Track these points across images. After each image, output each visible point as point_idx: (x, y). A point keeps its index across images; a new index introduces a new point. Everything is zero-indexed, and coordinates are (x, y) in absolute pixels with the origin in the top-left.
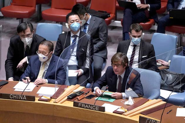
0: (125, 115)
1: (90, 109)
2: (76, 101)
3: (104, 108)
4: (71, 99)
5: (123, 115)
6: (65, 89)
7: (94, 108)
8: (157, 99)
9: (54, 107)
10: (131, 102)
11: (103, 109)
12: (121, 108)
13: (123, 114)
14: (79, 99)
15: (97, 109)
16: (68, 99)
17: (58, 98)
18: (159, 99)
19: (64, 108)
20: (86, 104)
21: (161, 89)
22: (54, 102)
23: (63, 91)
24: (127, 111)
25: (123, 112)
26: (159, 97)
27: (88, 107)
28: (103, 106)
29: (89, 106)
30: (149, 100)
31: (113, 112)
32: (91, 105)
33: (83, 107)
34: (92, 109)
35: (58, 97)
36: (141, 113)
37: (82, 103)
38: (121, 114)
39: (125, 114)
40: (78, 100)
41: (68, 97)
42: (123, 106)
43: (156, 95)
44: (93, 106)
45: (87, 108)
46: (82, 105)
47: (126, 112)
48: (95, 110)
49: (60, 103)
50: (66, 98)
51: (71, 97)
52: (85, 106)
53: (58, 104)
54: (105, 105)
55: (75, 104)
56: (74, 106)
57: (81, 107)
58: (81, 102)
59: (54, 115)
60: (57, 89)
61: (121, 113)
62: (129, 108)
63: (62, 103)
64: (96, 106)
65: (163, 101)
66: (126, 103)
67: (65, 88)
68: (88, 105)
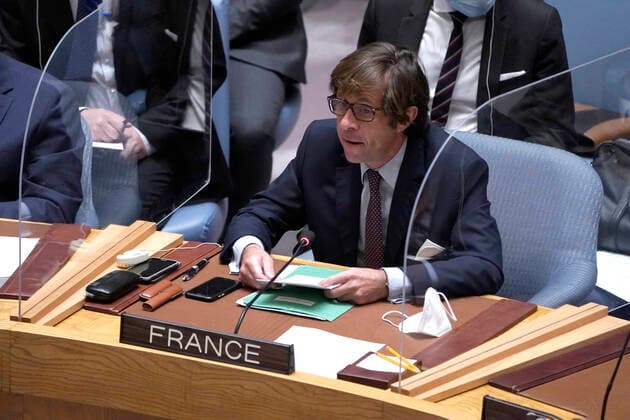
0: (405, 393)
1: (211, 355)
2: (136, 311)
3: (288, 351)
4: (110, 300)
5: (395, 390)
6: (72, 248)
7: (234, 350)
8: (578, 301)
9: (11, 346)
10: (439, 323)
11: (283, 358)
12: (384, 352)
13: (396, 385)
14: (151, 303)
15: (250, 356)
16: (88, 299)
17: (35, 298)
18: (591, 305)
19: (68, 350)
20: (187, 332)
21: (601, 248)
22: (13, 318)
23: (65, 256)
24: (416, 370)
25: (395, 377)
26: (590, 293)
27: (202, 344)
28: (283, 340)
29: (208, 338)
30: (535, 310)
31: (340, 376)
32: (215, 337)
33: (175, 348)
34: (224, 358)
35: (33, 290)
36: (493, 381)
37: (168, 326)
38: (383, 386)
39: (405, 384)
40: (147, 307)
41: (88, 290)
42: (394, 342)
43: (573, 285)
44: (226, 339)
45: (193, 351)
46: (165, 333)
47: (408, 374)
48: (241, 362)
49: (47, 324)
50: (81, 295)
51: (108, 293)
52: (184, 342)
53: (39, 329)
54: (294, 336)
55: (132, 331)
56: (123, 339)
57: (160, 344)
58: (162, 316)
59: (15, 389)
60: (30, 244)
61: (383, 381)
62: (428, 352)
63: (56, 323)
64: (243, 341)
65: (610, 314)
66: (412, 324)
67: (74, 242)
68: (202, 335)
